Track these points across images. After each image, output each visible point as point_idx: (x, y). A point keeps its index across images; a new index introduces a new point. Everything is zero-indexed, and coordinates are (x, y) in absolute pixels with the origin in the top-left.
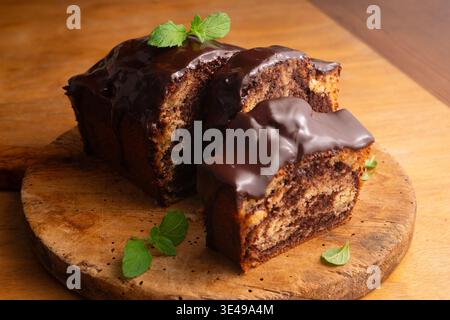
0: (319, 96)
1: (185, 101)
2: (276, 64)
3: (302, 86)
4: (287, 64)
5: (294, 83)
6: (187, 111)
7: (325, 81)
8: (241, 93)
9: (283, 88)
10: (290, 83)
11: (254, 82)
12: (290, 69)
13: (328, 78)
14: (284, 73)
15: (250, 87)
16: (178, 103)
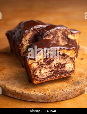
0: (72, 40)
1: (30, 38)
2: (56, 30)
3: (66, 37)
4: (60, 30)
5: (63, 35)
6: (30, 41)
7: (74, 36)
8: (43, 37)
9: (59, 37)
10: (61, 36)
11: (48, 34)
12: (61, 32)
13: (75, 35)
14: (59, 32)
15: (46, 36)
16: (27, 39)
